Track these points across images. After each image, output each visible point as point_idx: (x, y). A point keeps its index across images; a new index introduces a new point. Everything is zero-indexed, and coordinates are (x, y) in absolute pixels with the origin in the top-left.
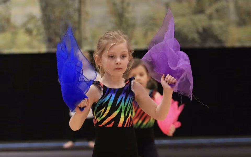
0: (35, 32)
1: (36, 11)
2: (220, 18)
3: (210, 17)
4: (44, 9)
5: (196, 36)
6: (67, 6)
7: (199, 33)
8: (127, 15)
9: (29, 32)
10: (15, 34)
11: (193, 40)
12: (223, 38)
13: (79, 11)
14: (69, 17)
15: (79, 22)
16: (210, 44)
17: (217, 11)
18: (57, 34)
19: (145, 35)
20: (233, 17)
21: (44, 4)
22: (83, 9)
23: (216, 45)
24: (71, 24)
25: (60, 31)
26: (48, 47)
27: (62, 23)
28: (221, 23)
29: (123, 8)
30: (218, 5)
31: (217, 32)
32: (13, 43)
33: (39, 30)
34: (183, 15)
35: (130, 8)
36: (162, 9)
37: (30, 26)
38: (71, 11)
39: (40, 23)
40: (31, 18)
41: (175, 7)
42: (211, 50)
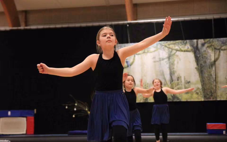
0: (199, 94)
1: (200, 86)
4: (202, 86)
9: (197, 93)
18: (207, 94)
21: (202, 84)
22: (217, 85)
26: (204, 99)
27: (209, 91)
32: (191, 97)
33: (201, 93)
37: (198, 91)
39: (201, 90)
40: (198, 88)
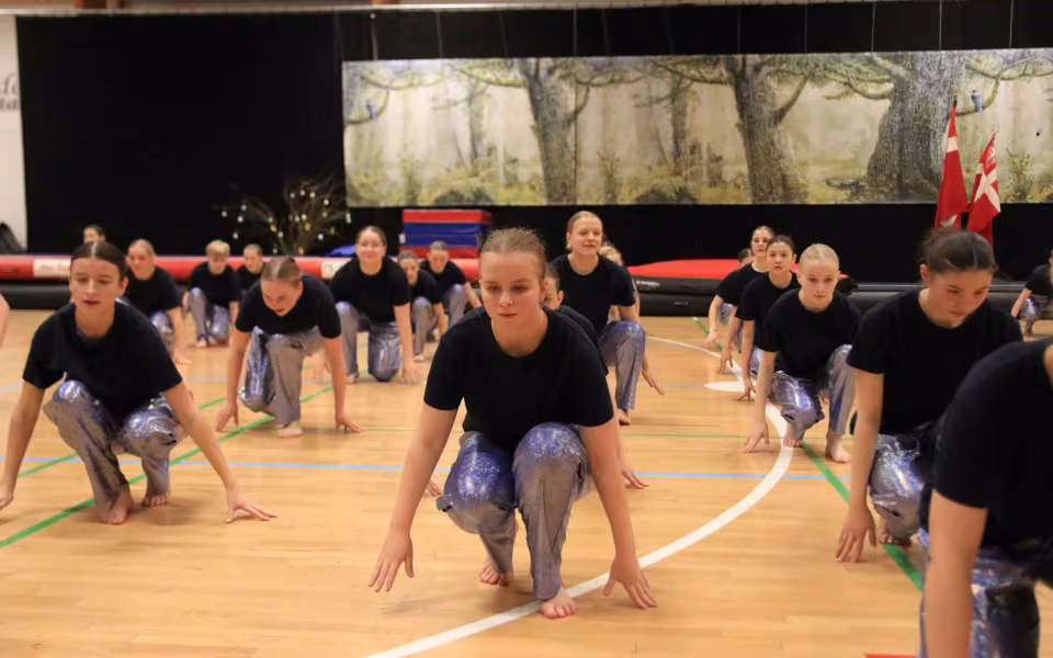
2: (693, 179)
3: (686, 179)
5: (673, 195)
6: (565, 167)
7: (676, 192)
8: (615, 176)
10: (521, 189)
11: (671, 197)
12: (697, 197)
13: (575, 171)
14: (567, 177)
15: (575, 181)
16: (685, 202)
17: (692, 173)
19: (630, 193)
20: (705, 178)
23: (690, 203)
24: (567, 183)
25: (559, 187)
28: (695, 184)
29: (612, 170)
30: (693, 169)
31: (692, 192)
34: (661, 177)
35: (618, 169)
36: (645, 172)
38: (568, 171)
41: (656, 169)
42: (686, 206)
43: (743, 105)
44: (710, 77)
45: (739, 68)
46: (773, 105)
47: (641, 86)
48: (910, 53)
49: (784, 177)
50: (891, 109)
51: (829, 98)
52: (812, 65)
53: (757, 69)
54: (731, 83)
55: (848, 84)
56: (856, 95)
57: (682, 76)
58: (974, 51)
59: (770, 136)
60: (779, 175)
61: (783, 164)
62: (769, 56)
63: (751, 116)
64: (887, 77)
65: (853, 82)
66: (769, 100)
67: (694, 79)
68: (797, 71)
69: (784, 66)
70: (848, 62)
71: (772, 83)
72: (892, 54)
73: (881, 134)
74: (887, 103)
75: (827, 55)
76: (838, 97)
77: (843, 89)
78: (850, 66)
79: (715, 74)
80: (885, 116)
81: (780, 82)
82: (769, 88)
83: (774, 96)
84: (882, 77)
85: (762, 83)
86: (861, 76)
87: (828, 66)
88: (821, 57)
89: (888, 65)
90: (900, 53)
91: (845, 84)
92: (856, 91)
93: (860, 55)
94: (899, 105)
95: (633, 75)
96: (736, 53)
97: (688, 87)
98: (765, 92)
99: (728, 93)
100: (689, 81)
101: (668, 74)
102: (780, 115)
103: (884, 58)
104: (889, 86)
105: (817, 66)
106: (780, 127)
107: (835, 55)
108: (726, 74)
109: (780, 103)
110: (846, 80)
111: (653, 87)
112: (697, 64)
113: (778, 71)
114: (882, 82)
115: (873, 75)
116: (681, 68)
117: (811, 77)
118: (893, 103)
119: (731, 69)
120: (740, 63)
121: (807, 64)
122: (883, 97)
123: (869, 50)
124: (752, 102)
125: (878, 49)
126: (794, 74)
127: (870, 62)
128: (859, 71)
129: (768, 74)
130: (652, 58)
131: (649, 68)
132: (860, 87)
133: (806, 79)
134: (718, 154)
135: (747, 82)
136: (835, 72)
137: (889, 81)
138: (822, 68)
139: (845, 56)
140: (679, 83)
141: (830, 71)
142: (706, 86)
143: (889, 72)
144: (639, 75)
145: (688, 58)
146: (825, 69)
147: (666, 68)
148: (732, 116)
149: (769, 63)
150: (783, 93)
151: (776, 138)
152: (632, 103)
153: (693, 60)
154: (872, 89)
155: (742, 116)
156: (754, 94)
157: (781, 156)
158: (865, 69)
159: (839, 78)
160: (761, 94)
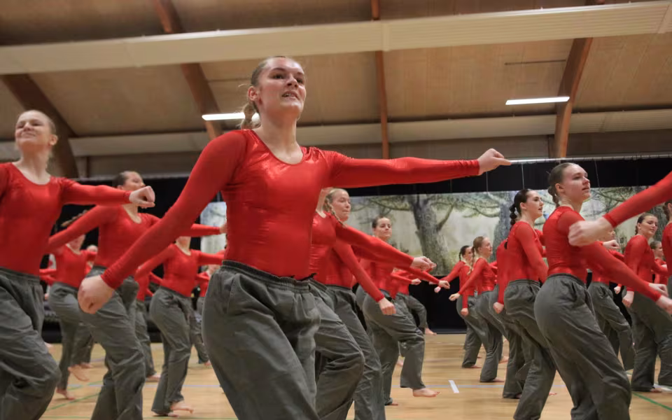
43: (419, 221)
44: (399, 207)
45: (416, 201)
46: (436, 221)
47: (363, 212)
48: (508, 192)
49: (444, 260)
50: (501, 222)
51: (465, 217)
52: (455, 200)
53: (426, 202)
54: (412, 210)
55: (476, 209)
56: (480, 215)
57: (385, 207)
58: (543, 190)
59: (435, 238)
60: (440, 260)
61: (442, 253)
62: (432, 195)
63: (423, 228)
64: (496, 205)
65: (478, 208)
66: (433, 219)
67: (391, 208)
68: (448, 203)
69: (440, 200)
70: (474, 197)
71: (434, 209)
72: (498, 193)
73: (495, 236)
74: (497, 219)
75: (463, 194)
76: (471, 216)
77: (473, 212)
78: (476, 200)
79: (403, 205)
80: (497, 227)
81: (438, 209)
82: (433, 212)
83: (435, 216)
84: (493, 205)
85: (428, 210)
86: (483, 205)
87: (464, 200)
88: (461, 195)
89: (497, 198)
90: (502, 192)
91: (474, 209)
92: (480, 213)
93: (481, 193)
94: (504, 220)
95: (357, 207)
96: (414, 193)
97: (388, 212)
98: (430, 214)
99: (410, 216)
100: (388, 210)
101: (377, 206)
102: (439, 227)
103: (494, 195)
104: (498, 210)
105: (458, 200)
106: (440, 233)
107: (467, 194)
108: (408, 205)
109: (439, 220)
110: (473, 207)
111: (370, 213)
112: (393, 200)
113: (437, 203)
114: (494, 207)
115: (489, 204)
116: (384, 202)
117: (455, 206)
118: (501, 219)
119: (411, 202)
120: (416, 199)
121: (452, 199)
122: (495, 216)
123: (486, 191)
124: (424, 220)
125: (491, 190)
126: (445, 204)
127: (487, 197)
128: (481, 202)
129: (432, 204)
130: (369, 197)
131: (367, 203)
132: (482, 210)
133: (452, 207)
134: (406, 249)
135: (421, 209)
136: (468, 203)
137: (498, 207)
138: (460, 200)
139: (473, 194)
140: (383, 210)
141: (465, 202)
142: (398, 212)
143: (497, 202)
144: (362, 206)
145: (388, 197)
146: (462, 201)
147: (376, 203)
148: (413, 228)
149: (431, 199)
150: (440, 215)
151: (438, 239)
152: (359, 222)
153: (390, 198)
154: (489, 212)
155: (418, 228)
156: (425, 216)
157: (441, 249)
158: (484, 201)
159: (470, 206)
160: (428, 215)
